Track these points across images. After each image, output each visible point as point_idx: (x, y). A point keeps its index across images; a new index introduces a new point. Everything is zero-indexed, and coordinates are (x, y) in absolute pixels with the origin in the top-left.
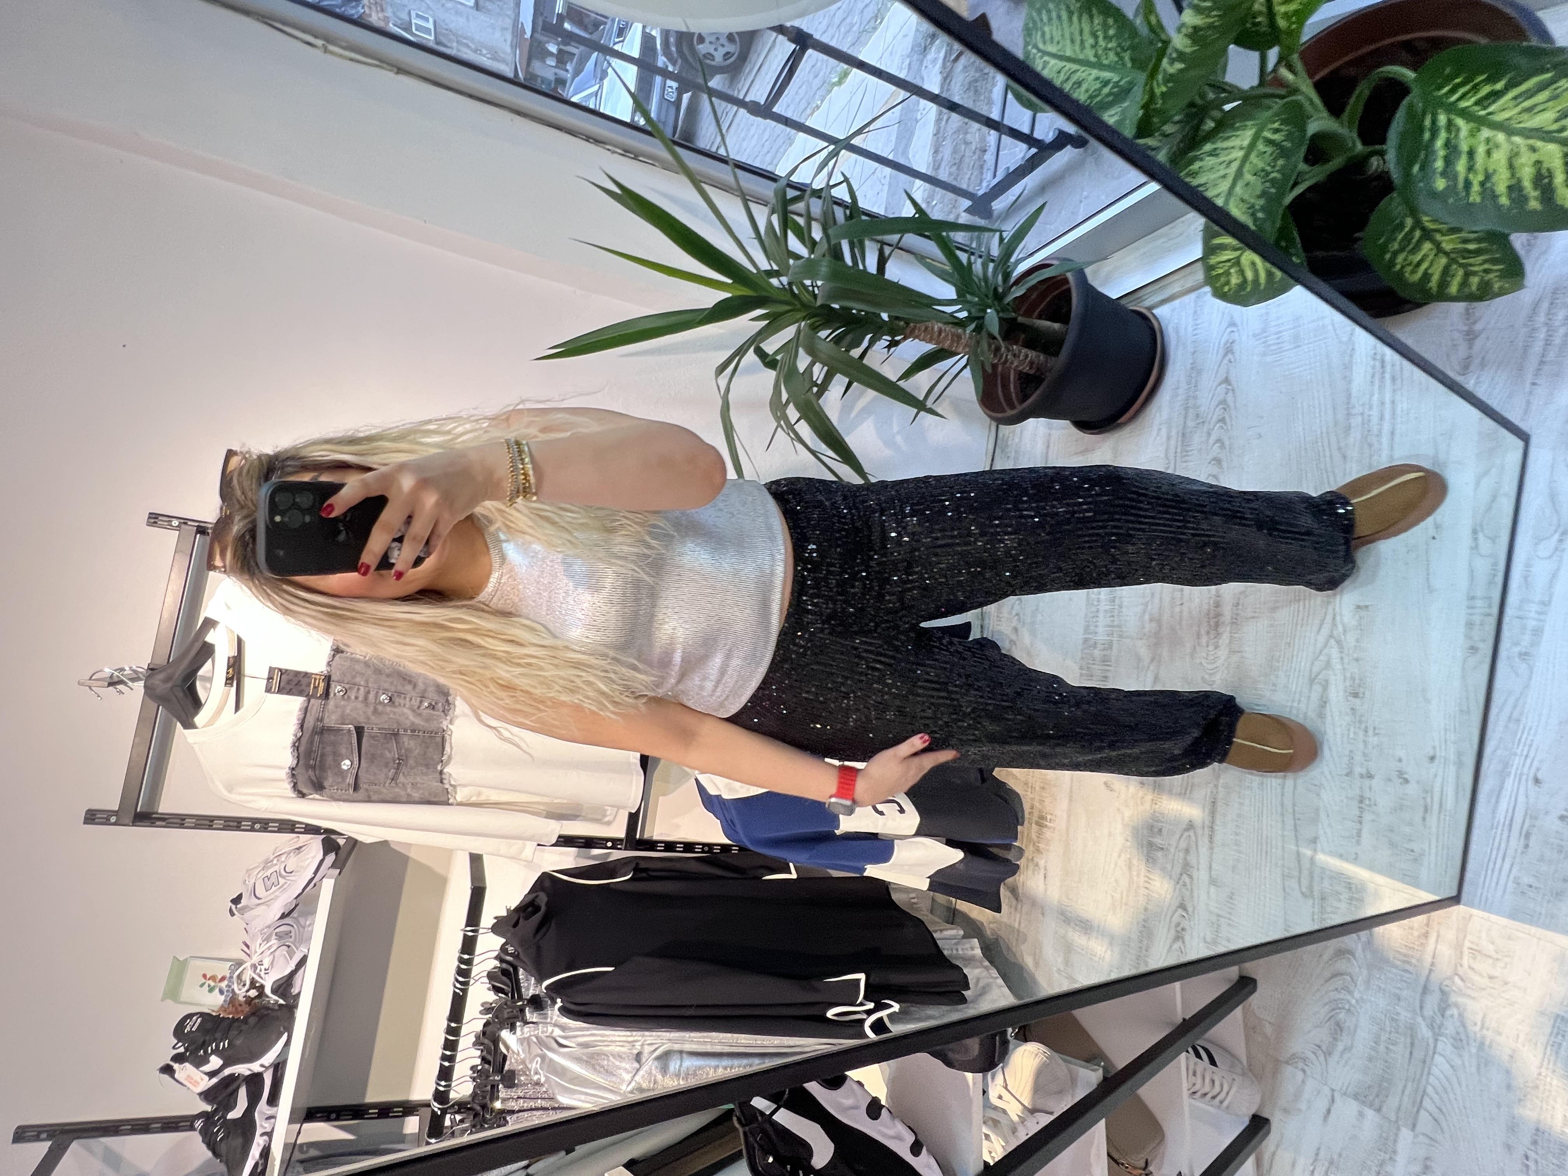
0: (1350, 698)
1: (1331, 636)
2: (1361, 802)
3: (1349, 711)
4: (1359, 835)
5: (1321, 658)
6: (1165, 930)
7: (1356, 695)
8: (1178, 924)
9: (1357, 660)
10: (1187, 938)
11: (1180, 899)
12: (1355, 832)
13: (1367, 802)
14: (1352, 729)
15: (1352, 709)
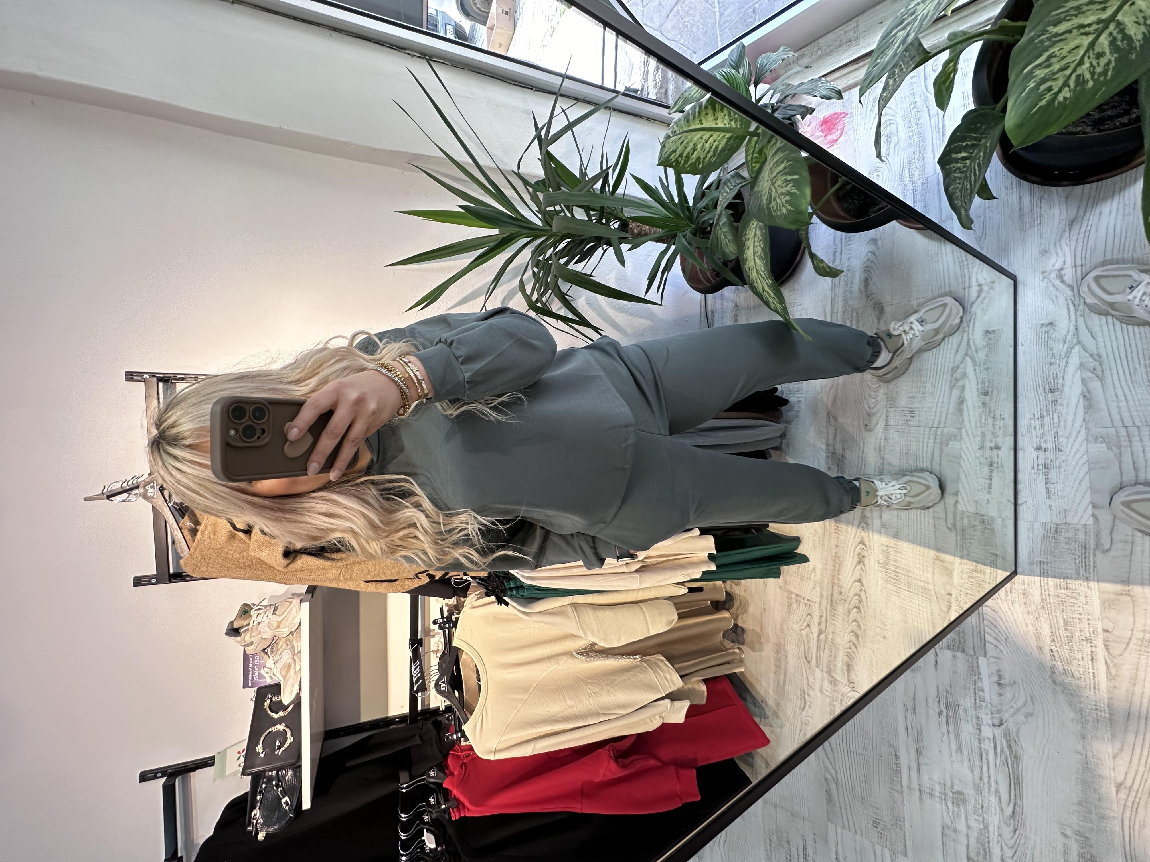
0: (983, 396)
1: (967, 354)
2: (991, 465)
3: (980, 404)
4: (990, 487)
5: (959, 371)
6: (851, 558)
7: (986, 394)
8: (859, 554)
9: (987, 369)
10: (866, 561)
11: (860, 538)
12: (987, 485)
13: (996, 465)
14: (984, 417)
15: (984, 404)
